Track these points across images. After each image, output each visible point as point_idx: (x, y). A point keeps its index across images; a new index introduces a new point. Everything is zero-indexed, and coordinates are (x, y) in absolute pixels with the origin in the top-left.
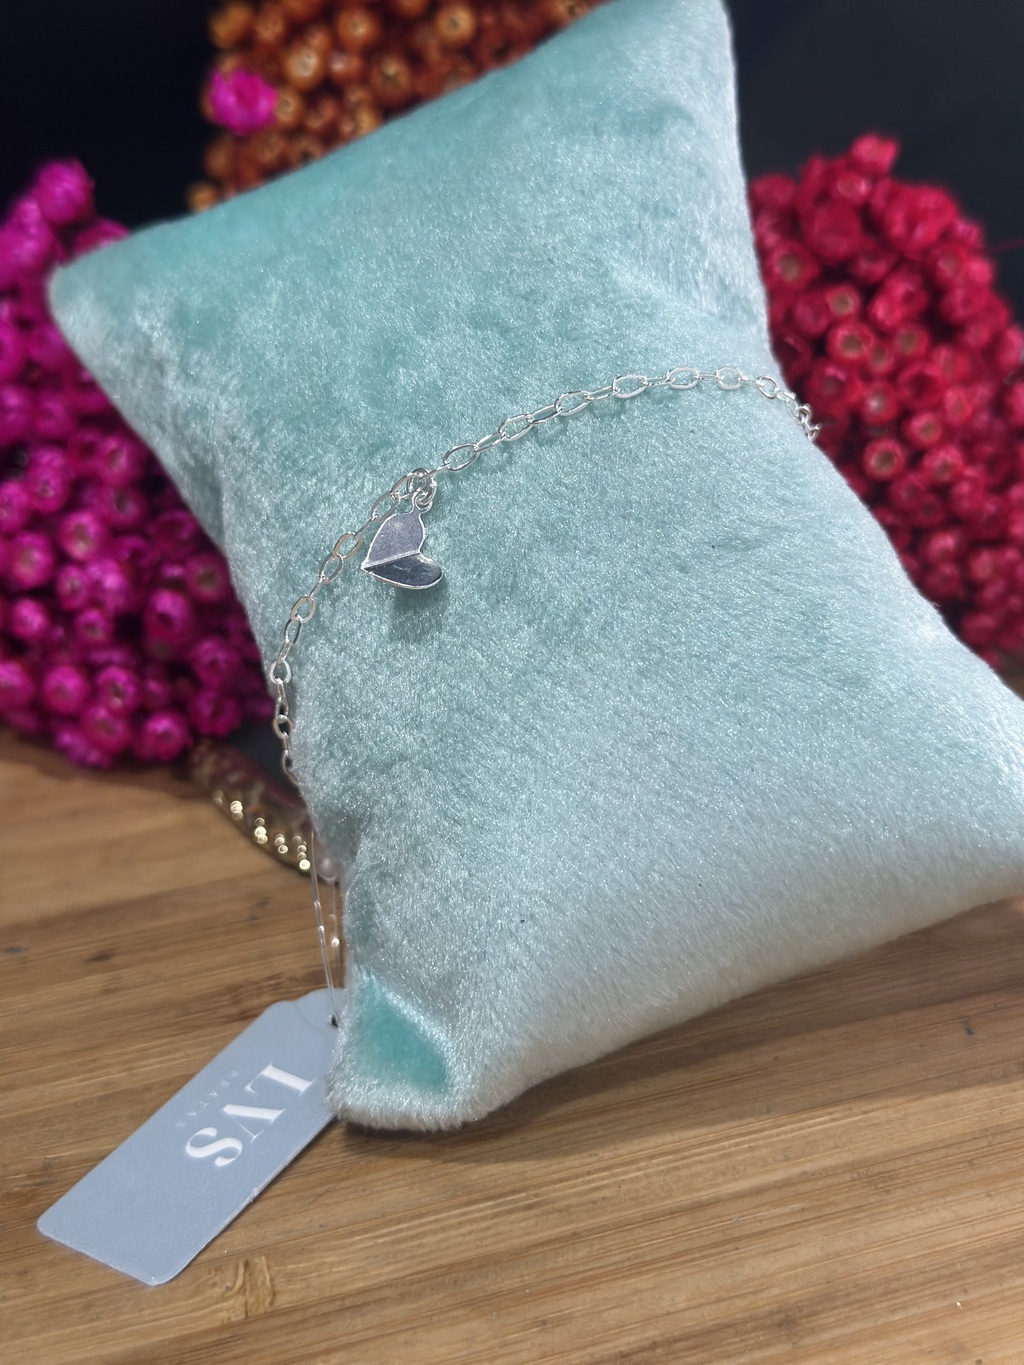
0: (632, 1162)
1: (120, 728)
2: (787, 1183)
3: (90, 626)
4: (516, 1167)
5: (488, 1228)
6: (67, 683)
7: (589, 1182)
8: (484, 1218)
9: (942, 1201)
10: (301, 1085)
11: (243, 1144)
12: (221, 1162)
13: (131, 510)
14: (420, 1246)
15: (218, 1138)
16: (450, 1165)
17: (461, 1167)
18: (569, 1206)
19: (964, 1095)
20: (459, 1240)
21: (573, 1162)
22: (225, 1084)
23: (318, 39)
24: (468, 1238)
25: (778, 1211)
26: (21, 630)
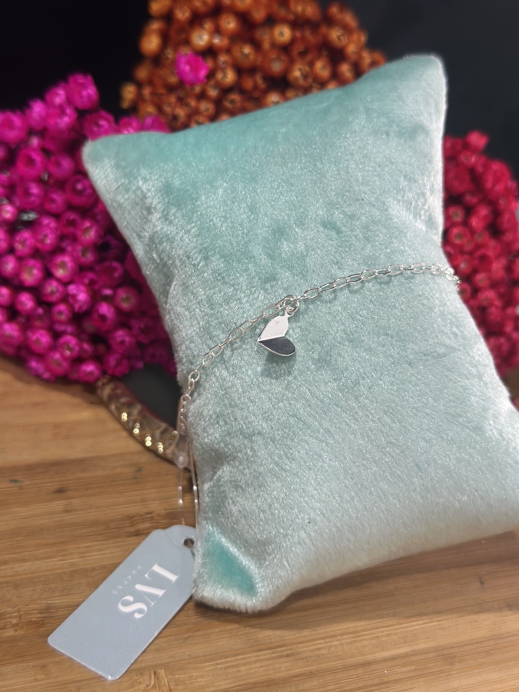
0: (334, 636)
1: (65, 365)
2: (407, 655)
3: (60, 313)
4: (279, 633)
5: (269, 665)
6: (41, 338)
7: (315, 645)
8: (267, 659)
9: (477, 671)
10: (173, 578)
11: (148, 608)
12: (137, 616)
13: (89, 257)
14: (238, 671)
15: (134, 602)
16: (248, 628)
17: (253, 630)
18: (306, 658)
19: (483, 616)
20: (256, 670)
21: (306, 633)
22: (134, 572)
23: (208, 25)
24: (261, 669)
25: (404, 669)
26: (19, 307)
